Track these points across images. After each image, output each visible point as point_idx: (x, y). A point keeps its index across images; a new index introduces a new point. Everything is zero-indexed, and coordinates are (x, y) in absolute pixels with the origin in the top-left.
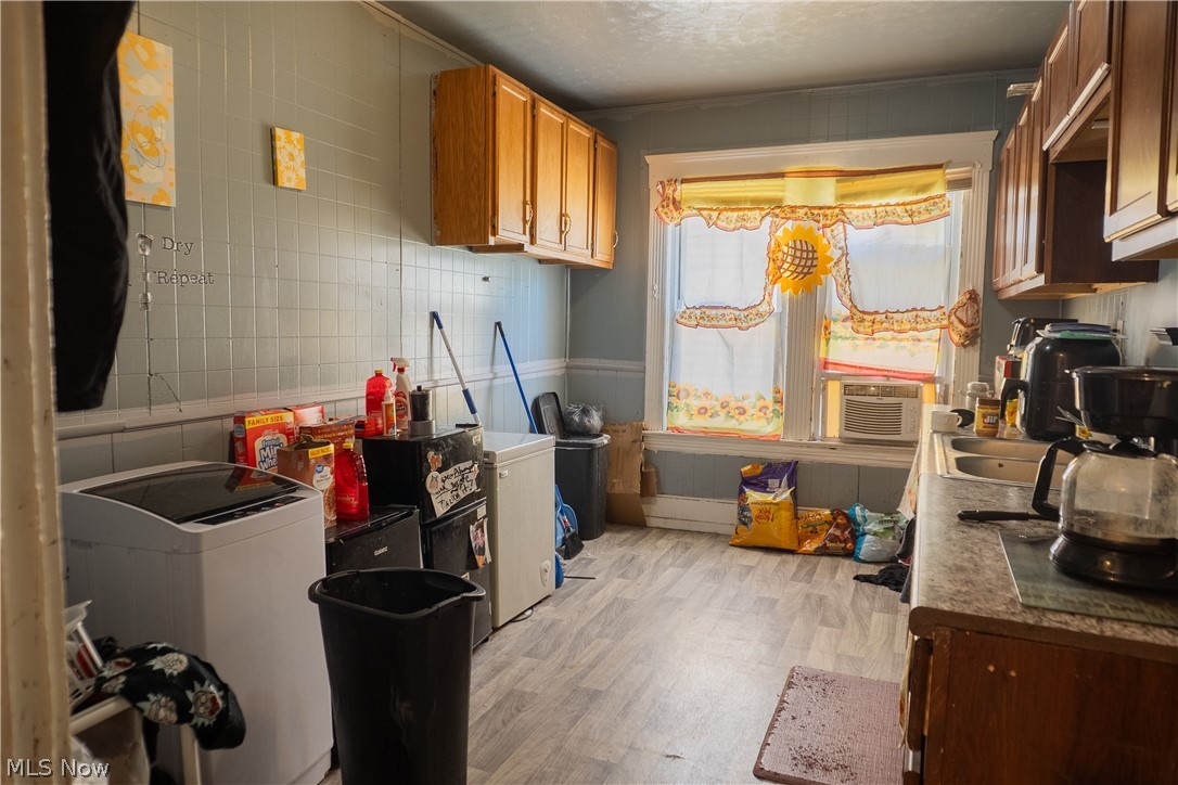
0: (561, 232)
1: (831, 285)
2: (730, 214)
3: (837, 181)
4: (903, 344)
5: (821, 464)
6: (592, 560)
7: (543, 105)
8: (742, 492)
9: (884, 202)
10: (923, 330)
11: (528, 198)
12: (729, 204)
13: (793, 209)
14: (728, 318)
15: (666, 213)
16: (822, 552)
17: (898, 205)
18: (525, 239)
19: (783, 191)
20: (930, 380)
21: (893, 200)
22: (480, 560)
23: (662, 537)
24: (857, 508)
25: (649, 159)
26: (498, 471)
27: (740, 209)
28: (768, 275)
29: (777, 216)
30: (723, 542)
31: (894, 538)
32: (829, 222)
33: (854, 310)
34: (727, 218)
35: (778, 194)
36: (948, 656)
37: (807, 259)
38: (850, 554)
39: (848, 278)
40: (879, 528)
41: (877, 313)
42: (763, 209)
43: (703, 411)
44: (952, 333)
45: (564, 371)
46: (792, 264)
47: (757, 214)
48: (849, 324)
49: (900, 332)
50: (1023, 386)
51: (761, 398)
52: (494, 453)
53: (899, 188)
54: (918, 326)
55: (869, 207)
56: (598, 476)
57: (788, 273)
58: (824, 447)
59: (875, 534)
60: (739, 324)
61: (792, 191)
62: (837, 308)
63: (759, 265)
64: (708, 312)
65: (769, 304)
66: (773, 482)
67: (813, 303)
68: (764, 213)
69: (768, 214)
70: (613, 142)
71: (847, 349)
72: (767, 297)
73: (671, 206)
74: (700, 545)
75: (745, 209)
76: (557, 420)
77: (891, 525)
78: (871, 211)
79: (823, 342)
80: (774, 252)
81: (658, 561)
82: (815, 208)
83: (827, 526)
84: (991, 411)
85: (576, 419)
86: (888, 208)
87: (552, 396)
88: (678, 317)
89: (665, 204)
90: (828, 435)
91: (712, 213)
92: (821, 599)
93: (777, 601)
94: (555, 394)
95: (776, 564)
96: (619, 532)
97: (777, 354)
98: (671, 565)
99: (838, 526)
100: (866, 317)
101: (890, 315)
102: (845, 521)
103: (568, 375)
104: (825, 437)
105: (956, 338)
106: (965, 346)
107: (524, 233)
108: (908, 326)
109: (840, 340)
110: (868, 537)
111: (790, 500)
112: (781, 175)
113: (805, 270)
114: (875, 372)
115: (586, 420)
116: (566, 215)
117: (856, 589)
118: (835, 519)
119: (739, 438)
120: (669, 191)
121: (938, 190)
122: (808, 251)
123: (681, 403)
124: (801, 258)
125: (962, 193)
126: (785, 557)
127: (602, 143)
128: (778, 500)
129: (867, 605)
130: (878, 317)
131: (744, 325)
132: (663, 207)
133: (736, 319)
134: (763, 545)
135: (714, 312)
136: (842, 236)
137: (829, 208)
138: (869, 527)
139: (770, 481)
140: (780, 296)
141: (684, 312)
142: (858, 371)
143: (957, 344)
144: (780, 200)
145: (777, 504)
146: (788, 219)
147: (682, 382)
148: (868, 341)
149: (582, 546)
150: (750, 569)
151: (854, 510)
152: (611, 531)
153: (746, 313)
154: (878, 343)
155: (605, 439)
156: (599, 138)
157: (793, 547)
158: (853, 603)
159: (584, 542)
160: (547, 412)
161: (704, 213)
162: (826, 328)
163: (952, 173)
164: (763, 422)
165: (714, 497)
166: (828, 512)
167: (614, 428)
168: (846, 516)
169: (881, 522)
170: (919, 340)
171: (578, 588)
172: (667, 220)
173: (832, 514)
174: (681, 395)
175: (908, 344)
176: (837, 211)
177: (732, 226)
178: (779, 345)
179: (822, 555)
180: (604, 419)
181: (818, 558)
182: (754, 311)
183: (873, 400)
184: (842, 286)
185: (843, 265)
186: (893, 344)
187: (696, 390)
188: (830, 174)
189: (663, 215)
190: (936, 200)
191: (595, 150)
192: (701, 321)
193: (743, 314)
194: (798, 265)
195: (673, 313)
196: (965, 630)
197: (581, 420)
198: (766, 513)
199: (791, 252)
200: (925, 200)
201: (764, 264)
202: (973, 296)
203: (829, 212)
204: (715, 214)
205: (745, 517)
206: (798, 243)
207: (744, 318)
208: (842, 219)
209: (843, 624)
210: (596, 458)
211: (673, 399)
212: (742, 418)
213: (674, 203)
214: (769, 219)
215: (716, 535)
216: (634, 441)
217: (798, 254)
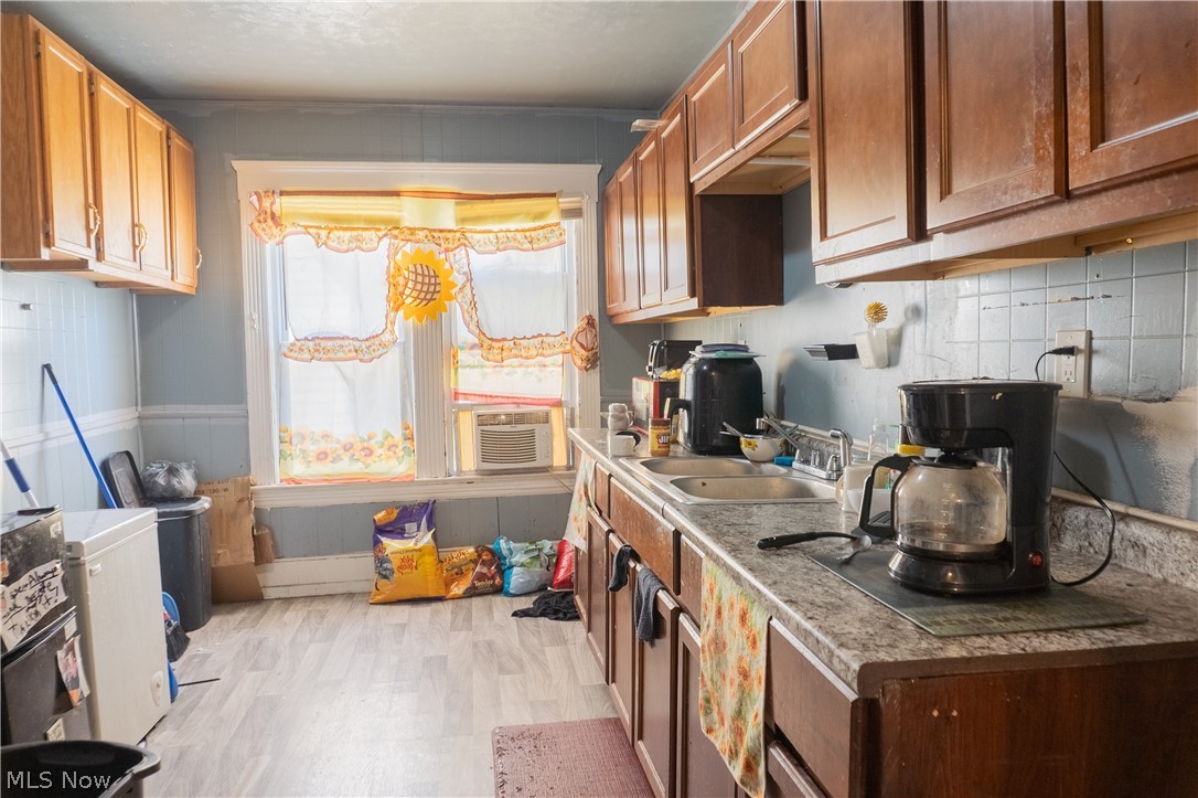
0: (135, 247)
1: (456, 310)
2: (341, 233)
3: (456, 203)
4: (530, 370)
5: (460, 501)
6: (206, 656)
7: (104, 82)
8: (377, 542)
9: (504, 227)
10: (549, 356)
11: (91, 200)
12: (339, 223)
13: (412, 230)
14: (346, 349)
15: (264, 230)
16: (472, 593)
17: (517, 231)
18: (89, 254)
19: (400, 211)
20: (558, 404)
21: (512, 226)
22: (75, 695)
23: (287, 610)
24: (502, 541)
25: (236, 164)
26: (88, 567)
27: (353, 229)
28: (389, 301)
29: (396, 237)
30: (362, 602)
31: (541, 566)
32: (451, 246)
33: (482, 337)
34: (338, 238)
35: (395, 214)
36: (899, 711)
37: (430, 284)
38: (499, 590)
39: (474, 305)
40: (524, 559)
41: (504, 339)
42: (379, 230)
43: (322, 456)
44: (575, 357)
45: (136, 422)
46: (414, 289)
47: (372, 234)
48: (478, 352)
49: (527, 358)
50: (686, 405)
51: (388, 436)
52: (79, 545)
53: (518, 214)
54: (545, 352)
55: (490, 232)
56: (199, 549)
57: (410, 300)
58: (460, 482)
59: (522, 565)
60: (361, 356)
61: (409, 211)
62: (464, 334)
63: (378, 292)
64: (323, 343)
65: (392, 332)
66: (410, 527)
67: (439, 331)
68: (380, 234)
69: (385, 235)
70: (189, 141)
71: (477, 378)
72: (389, 326)
73: (270, 222)
74: (336, 610)
75: (358, 229)
76: (134, 485)
77: (536, 553)
78: (492, 236)
79: (453, 371)
80: (394, 277)
81: (293, 640)
82: (435, 230)
83: (472, 565)
84: (664, 431)
85: (161, 481)
86: (509, 234)
87: (125, 456)
88: (285, 350)
89: (261, 218)
90: (464, 469)
91: (320, 231)
92: (489, 646)
93: (446, 657)
94: (128, 453)
95: (428, 616)
96: (230, 612)
97: (403, 387)
98: (310, 642)
99: (484, 563)
100: (494, 344)
101: (517, 341)
102: (490, 557)
103: (142, 427)
104: (461, 471)
105: (579, 362)
106: (587, 370)
107: (89, 246)
108: (535, 353)
109: (467, 369)
110: (515, 570)
111: (432, 542)
112: (397, 194)
113: (429, 297)
114: (506, 400)
115: (175, 481)
116: (138, 225)
117: (518, 626)
118: (480, 556)
119: (369, 484)
120: (266, 203)
121: (554, 218)
122: (430, 277)
123: (295, 450)
124: (423, 283)
125: (574, 222)
126: (435, 606)
127: (177, 141)
128: (420, 545)
129: (536, 641)
130: (506, 344)
131: (367, 357)
132: (259, 222)
133: (356, 351)
134: (409, 597)
135: (330, 343)
136: (465, 260)
137: (450, 231)
138: (515, 559)
139: (407, 525)
140: (404, 325)
141: (292, 345)
142: (489, 400)
143: (580, 368)
144: (398, 221)
145: (420, 550)
146: (408, 241)
147: (295, 424)
148: (498, 369)
149: (187, 641)
150: (403, 626)
151: (499, 544)
152: (219, 613)
153: (368, 343)
154: (506, 370)
155: (205, 503)
156: (173, 134)
157: (442, 593)
158: (522, 642)
159: (188, 634)
160: (121, 474)
161: (311, 230)
162: (454, 357)
163: (566, 202)
164: (393, 462)
165: (343, 553)
166: (471, 550)
167: (211, 487)
168: (490, 550)
169: (527, 552)
170: (545, 366)
171: (200, 697)
172: (265, 238)
173: (477, 551)
174: (294, 441)
175: (535, 370)
176: (458, 234)
177: (345, 247)
178: (405, 377)
179: (471, 596)
180: (198, 477)
181: (469, 600)
182: (377, 341)
183: (507, 428)
184: (468, 312)
185: (467, 290)
186: (520, 370)
187: (313, 433)
188: (449, 196)
189: (260, 231)
190: (553, 228)
191: (169, 147)
192: (316, 355)
193: (364, 345)
194: (421, 291)
195: (279, 346)
196: (909, 679)
197: (169, 482)
198: (408, 562)
199: (412, 276)
200: (543, 228)
201: (383, 290)
202: (590, 322)
203: (450, 235)
204: (323, 233)
205: (385, 569)
206: (419, 267)
207: (366, 349)
208: (464, 243)
209: (522, 667)
210: (196, 529)
211: (285, 447)
212: (369, 460)
213: (273, 218)
214: (386, 241)
215: (350, 595)
216: (241, 501)
217: (420, 279)
